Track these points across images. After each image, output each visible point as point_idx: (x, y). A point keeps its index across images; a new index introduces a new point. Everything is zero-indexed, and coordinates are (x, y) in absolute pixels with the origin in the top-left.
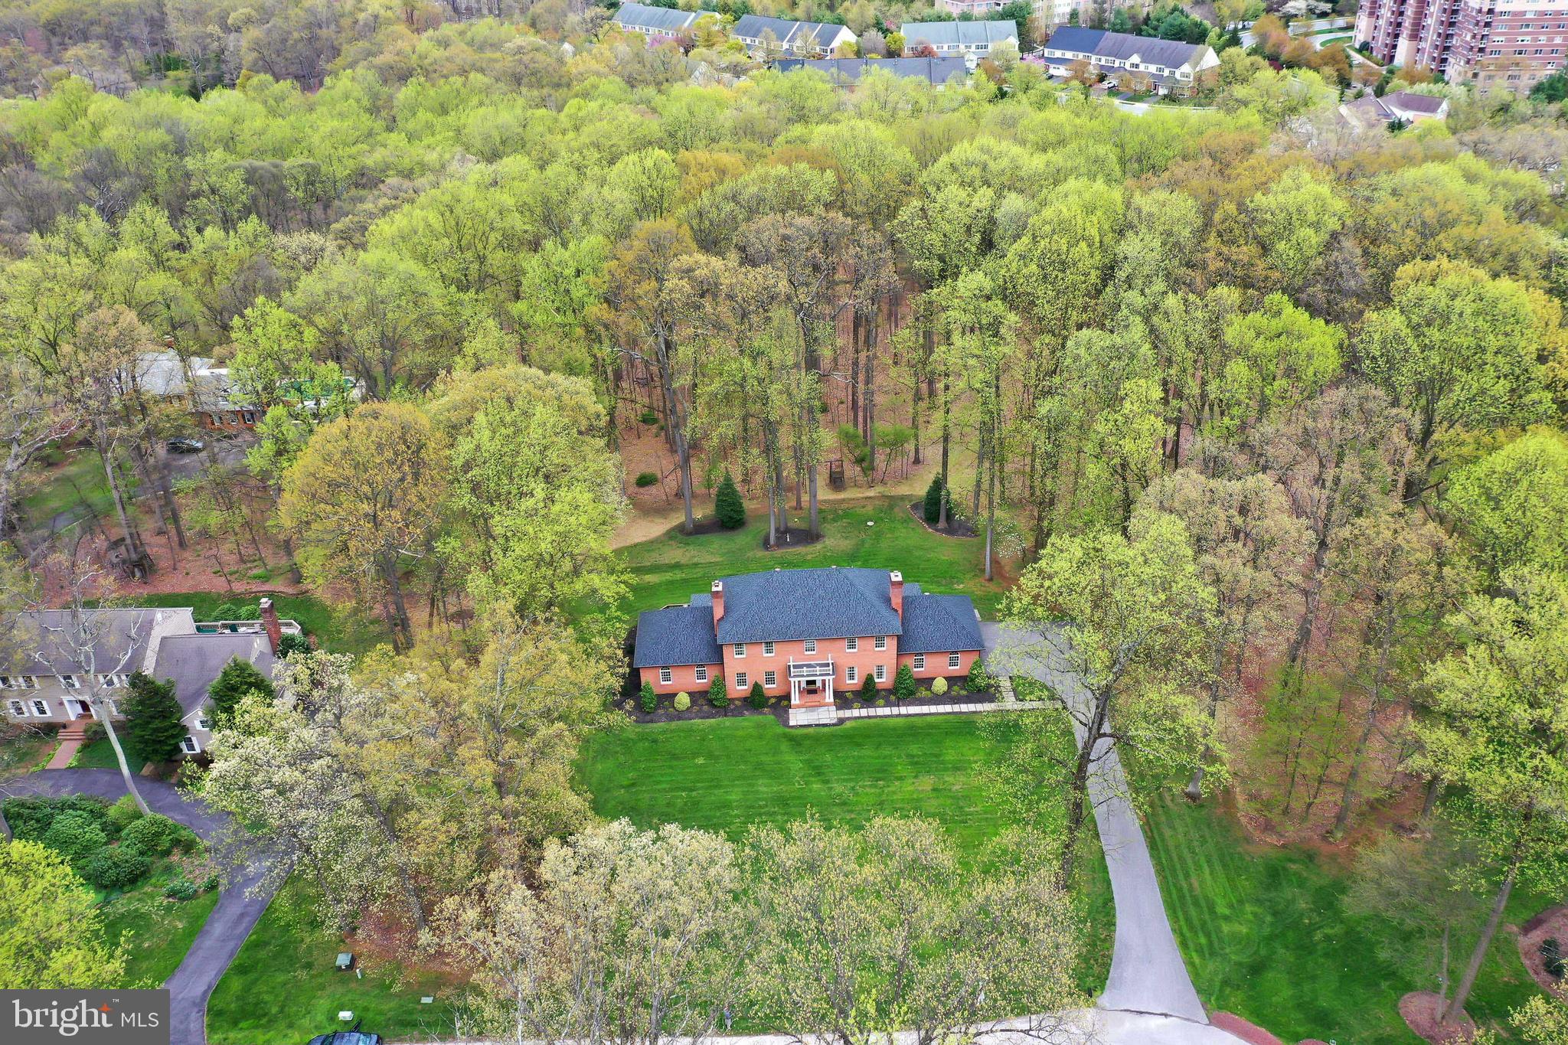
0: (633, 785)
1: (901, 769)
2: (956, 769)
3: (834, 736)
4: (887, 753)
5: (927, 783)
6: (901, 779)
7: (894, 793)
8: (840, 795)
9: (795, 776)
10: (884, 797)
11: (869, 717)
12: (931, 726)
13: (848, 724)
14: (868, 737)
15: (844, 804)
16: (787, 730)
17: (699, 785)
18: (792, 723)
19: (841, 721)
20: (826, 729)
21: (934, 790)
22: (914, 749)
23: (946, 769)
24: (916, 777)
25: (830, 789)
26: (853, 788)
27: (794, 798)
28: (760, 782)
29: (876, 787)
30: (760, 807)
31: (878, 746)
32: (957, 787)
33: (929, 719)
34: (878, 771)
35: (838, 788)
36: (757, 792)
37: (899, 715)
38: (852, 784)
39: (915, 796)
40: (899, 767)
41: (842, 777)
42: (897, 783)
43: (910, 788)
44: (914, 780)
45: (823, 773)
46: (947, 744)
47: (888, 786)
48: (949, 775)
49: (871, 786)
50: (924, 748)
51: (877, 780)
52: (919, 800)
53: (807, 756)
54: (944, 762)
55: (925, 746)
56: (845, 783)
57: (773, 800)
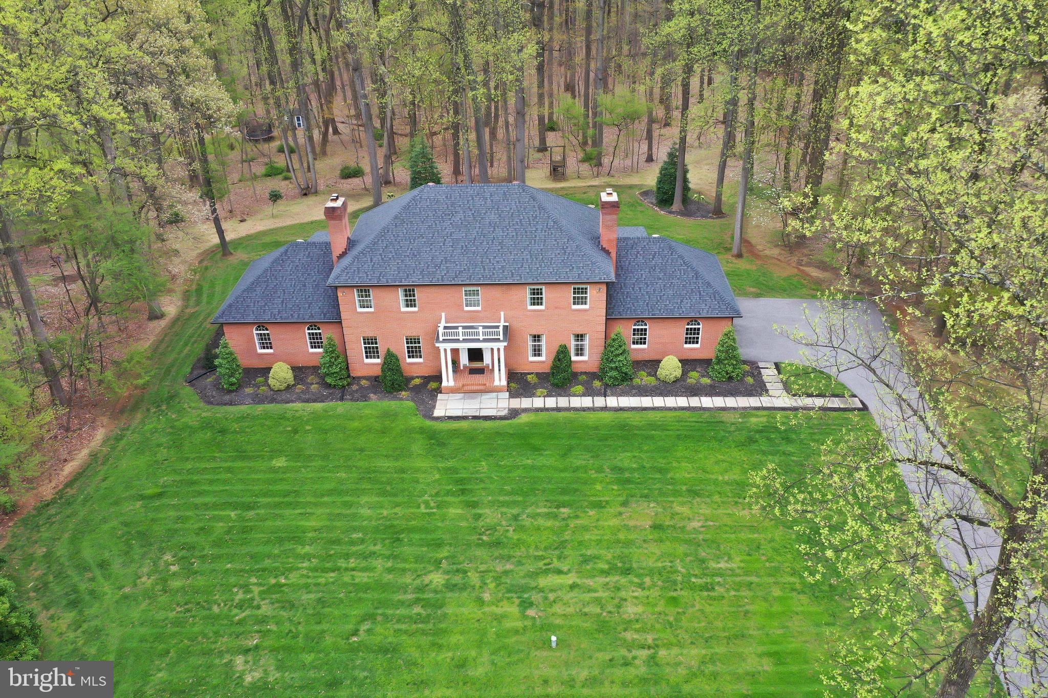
1: (601, 490)
2: (694, 493)
3: (498, 434)
4: (578, 463)
5: (643, 515)
6: (599, 505)
7: (586, 529)
8: (493, 528)
9: (423, 493)
10: (567, 536)
11: (558, 409)
12: (653, 426)
13: (524, 418)
14: (552, 437)
16: (428, 423)
17: (263, 500)
18: (438, 413)
19: (514, 413)
20: (488, 424)
21: (656, 527)
22: (625, 459)
23: (677, 493)
24: (625, 504)
25: (478, 517)
26: (516, 518)
27: (410, 530)
28: (364, 499)
29: (555, 516)
30: (352, 543)
32: (696, 524)
33: (651, 415)
34: (564, 492)
35: (490, 516)
36: (354, 517)
37: (605, 409)
38: (515, 511)
39: (621, 536)
40: (598, 487)
41: (501, 499)
42: (592, 513)
43: (614, 522)
44: (622, 509)
45: (471, 491)
46: (679, 454)
47: (577, 517)
48: (682, 504)
49: (548, 516)
50: (641, 458)
51: (558, 507)
52: (628, 544)
53: (450, 464)
54: (673, 482)
55: (643, 456)
56: (504, 510)
57: (376, 530)
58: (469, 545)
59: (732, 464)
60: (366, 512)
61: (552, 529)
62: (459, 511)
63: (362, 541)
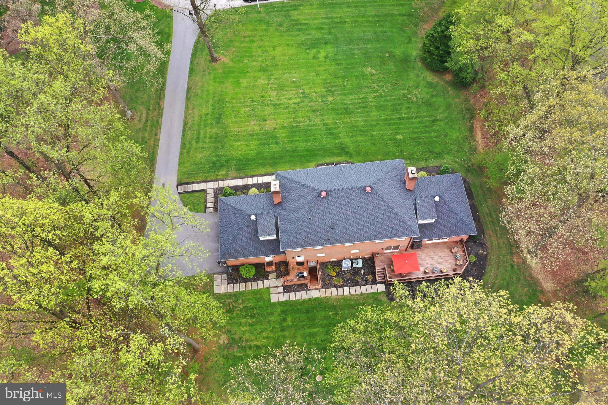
0: (434, 121)
1: (283, 134)
2: (252, 135)
4: (290, 145)
5: (269, 125)
6: (284, 127)
7: (288, 118)
8: (316, 116)
9: (343, 128)
10: (293, 115)
12: (263, 165)
14: (301, 156)
15: (315, 111)
17: (396, 121)
21: (265, 120)
22: (274, 148)
23: (258, 134)
24: (275, 129)
25: (323, 120)
26: (310, 121)
27: (342, 113)
28: (362, 123)
29: (297, 122)
30: (359, 108)
31: (294, 151)
32: (253, 123)
34: (295, 132)
35: (318, 121)
36: (363, 117)
38: (310, 123)
39: (276, 116)
40: (284, 135)
41: (316, 127)
42: (286, 125)
43: (279, 121)
44: (276, 126)
45: (326, 130)
46: (255, 152)
47: (290, 122)
48: (256, 130)
49: (299, 122)
50: (269, 149)
51: (297, 126)
52: (274, 114)
53: (337, 141)
54: (258, 139)
55: (268, 150)
56: (314, 123)
57: (353, 112)
58: (323, 109)
59: (237, 149)
60: (360, 119)
61: (299, 117)
62: (329, 121)
63: (356, 108)
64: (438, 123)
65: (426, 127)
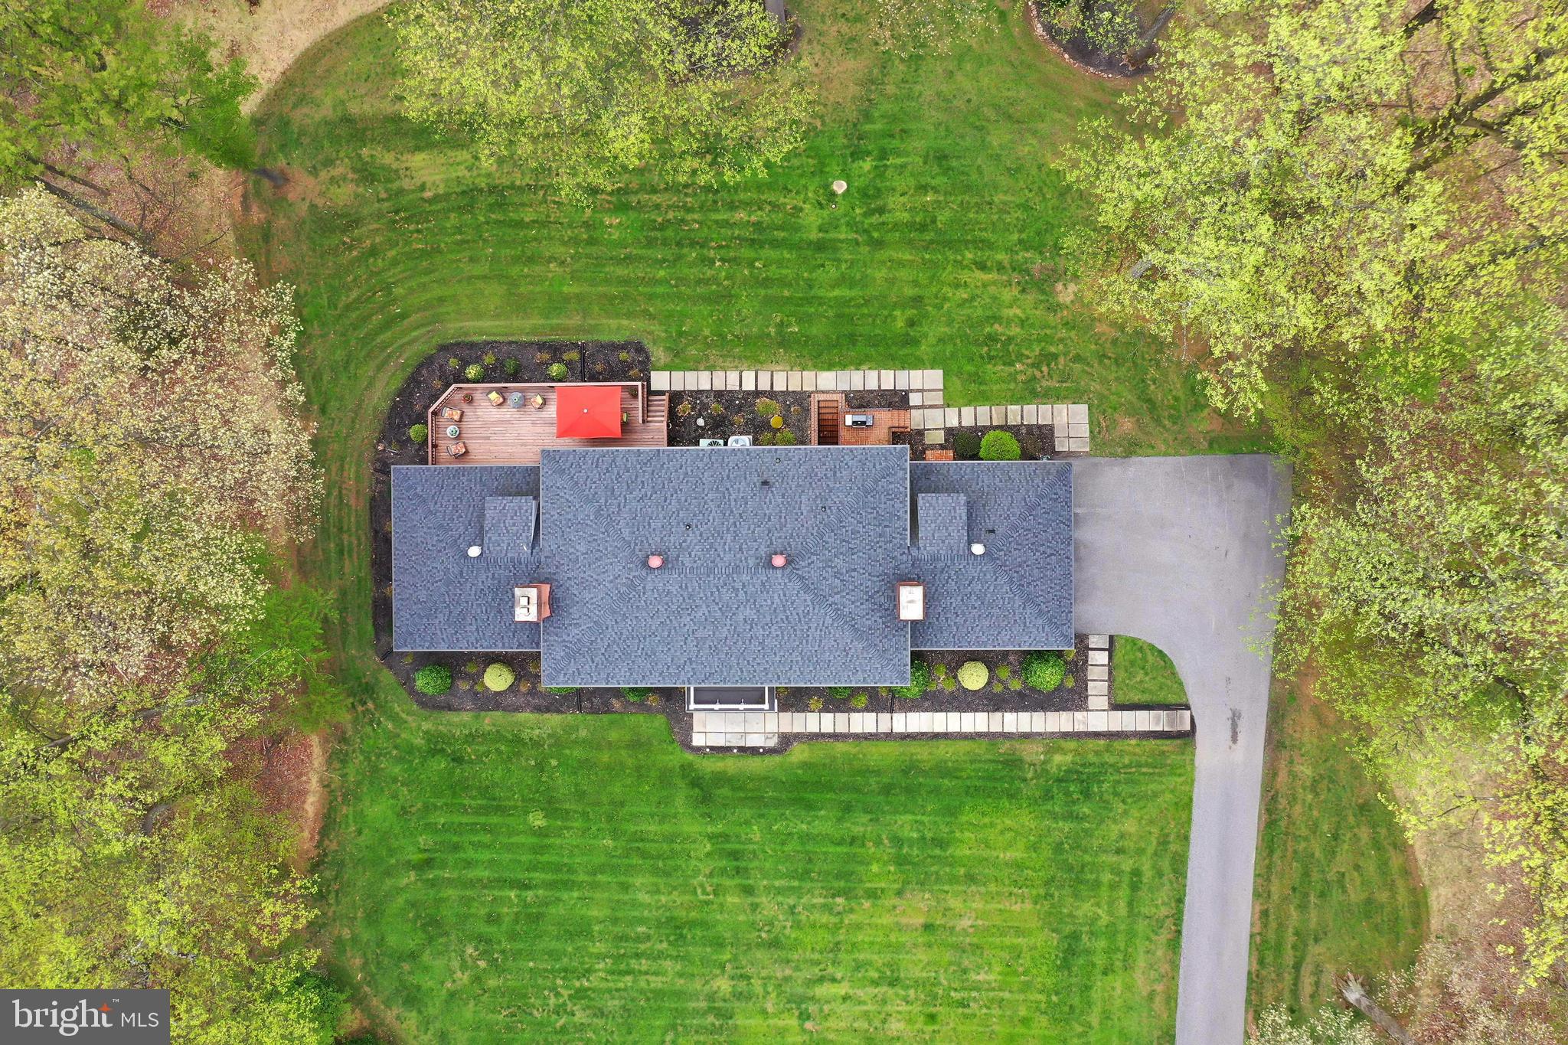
0: (428, 863)
1: (878, 872)
2: (971, 878)
3: (767, 779)
4: (858, 830)
5: (917, 908)
6: (873, 895)
7: (859, 927)
8: (771, 923)
9: (697, 872)
10: (841, 935)
11: (836, 736)
12: (943, 770)
13: (799, 753)
14: (828, 787)
15: (774, 944)
16: (689, 757)
17: (538, 876)
18: (698, 740)
19: (787, 741)
20: (755, 764)
21: (928, 927)
22: (905, 824)
23: (953, 880)
24: (899, 893)
25: (754, 907)
26: (792, 909)
27: (692, 923)
28: (638, 881)
29: (831, 910)
30: (639, 939)
31: (847, 808)
32: (966, 923)
33: (944, 750)
34: (839, 876)
35: (769, 907)
36: (635, 904)
37: (890, 736)
38: (791, 901)
39: (893, 938)
40: (875, 868)
41: (777, 883)
42: (867, 904)
43: (886, 920)
44: (896, 901)
45: (746, 869)
46: (964, 819)
47: (852, 911)
48: (956, 894)
49: (825, 907)
50: (922, 823)
51: (834, 896)
52: (898, 948)
53: (720, 828)
54: (952, 862)
55: (925, 819)
56: (780, 899)
57: (659, 925)
58: (749, 946)
59: (1017, 833)
60: (643, 897)
61: (825, 926)
62: (736, 900)
63: (648, 938)
64: (416, 857)
65: (456, 847)
